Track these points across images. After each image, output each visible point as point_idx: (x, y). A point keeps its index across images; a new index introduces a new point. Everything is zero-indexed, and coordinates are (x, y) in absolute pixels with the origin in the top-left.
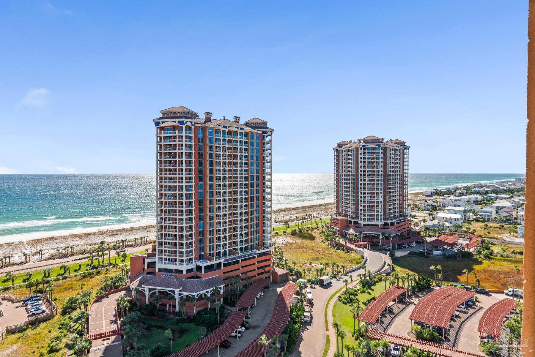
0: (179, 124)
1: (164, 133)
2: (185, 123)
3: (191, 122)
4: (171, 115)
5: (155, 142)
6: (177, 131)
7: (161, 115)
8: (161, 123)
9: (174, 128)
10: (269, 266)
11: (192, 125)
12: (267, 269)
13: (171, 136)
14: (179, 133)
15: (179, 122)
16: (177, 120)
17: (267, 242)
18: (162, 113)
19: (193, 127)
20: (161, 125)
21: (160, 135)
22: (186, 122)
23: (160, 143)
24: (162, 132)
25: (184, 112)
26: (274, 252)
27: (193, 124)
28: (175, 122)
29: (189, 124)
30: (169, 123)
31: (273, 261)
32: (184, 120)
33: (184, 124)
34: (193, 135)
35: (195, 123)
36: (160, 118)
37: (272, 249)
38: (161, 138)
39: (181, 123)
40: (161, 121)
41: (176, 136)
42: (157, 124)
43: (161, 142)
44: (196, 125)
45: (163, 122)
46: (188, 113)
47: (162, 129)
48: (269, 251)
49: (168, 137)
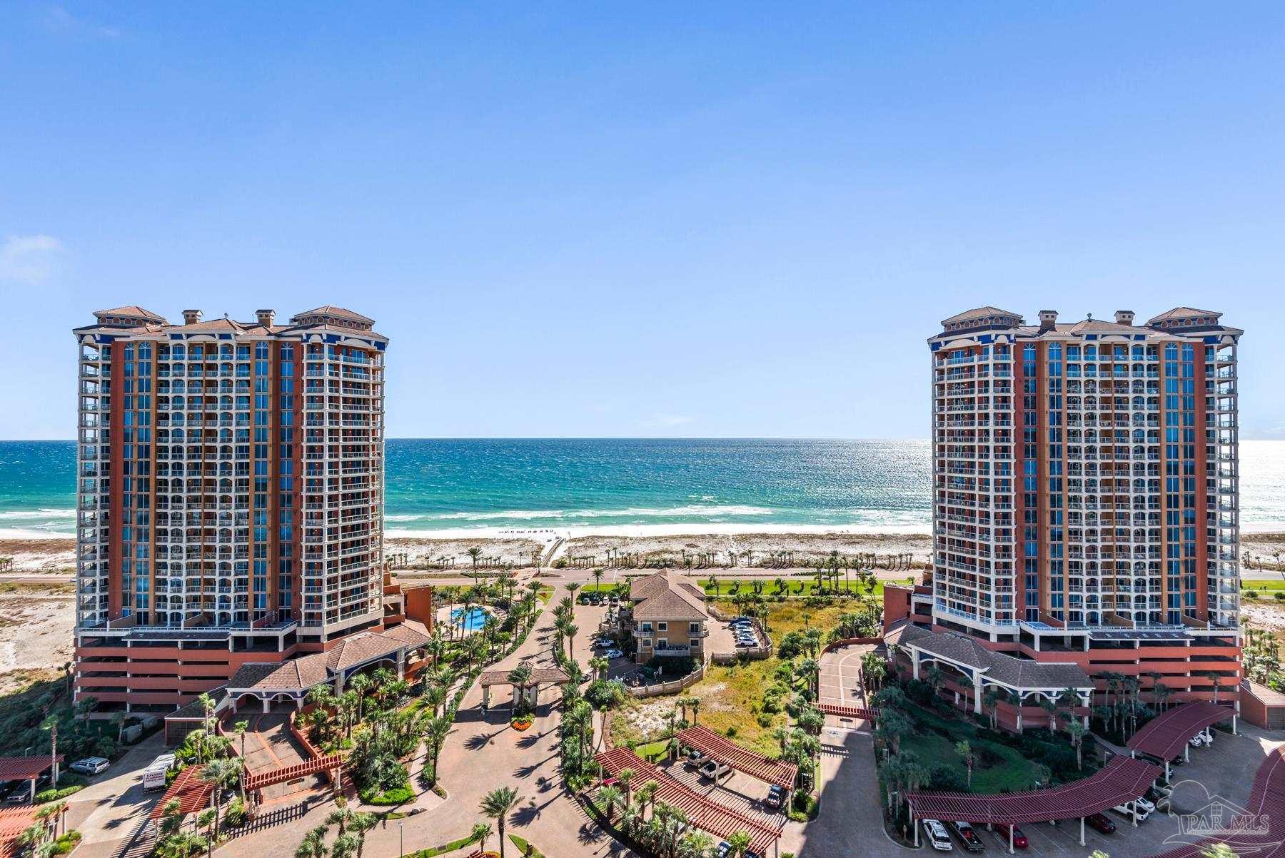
0: (980, 343)
1: (949, 363)
2: (993, 338)
3: (1008, 336)
4: (961, 327)
5: (930, 380)
6: (976, 357)
7: (942, 330)
8: (943, 344)
9: (970, 351)
10: (1231, 674)
11: (1011, 341)
12: (1225, 681)
13: (963, 368)
14: (980, 359)
15: (980, 338)
16: (975, 335)
17: (1224, 615)
18: (945, 326)
19: (1012, 345)
20: (943, 348)
21: (941, 367)
22: (997, 336)
23: (941, 382)
24: (945, 361)
25: (992, 318)
26: (1244, 643)
27: (1012, 338)
28: (972, 339)
29: (1003, 340)
30: (960, 342)
31: (1243, 666)
32: (993, 333)
33: (993, 341)
34: (1012, 362)
35: (1016, 336)
36: (940, 336)
37: (1240, 633)
38: (941, 372)
39: (986, 339)
40: (942, 340)
41: (973, 366)
42: (935, 346)
43: (942, 379)
44: (1018, 340)
45: (946, 343)
46: (1001, 318)
47: (945, 355)
48: (1232, 637)
49: (958, 368)
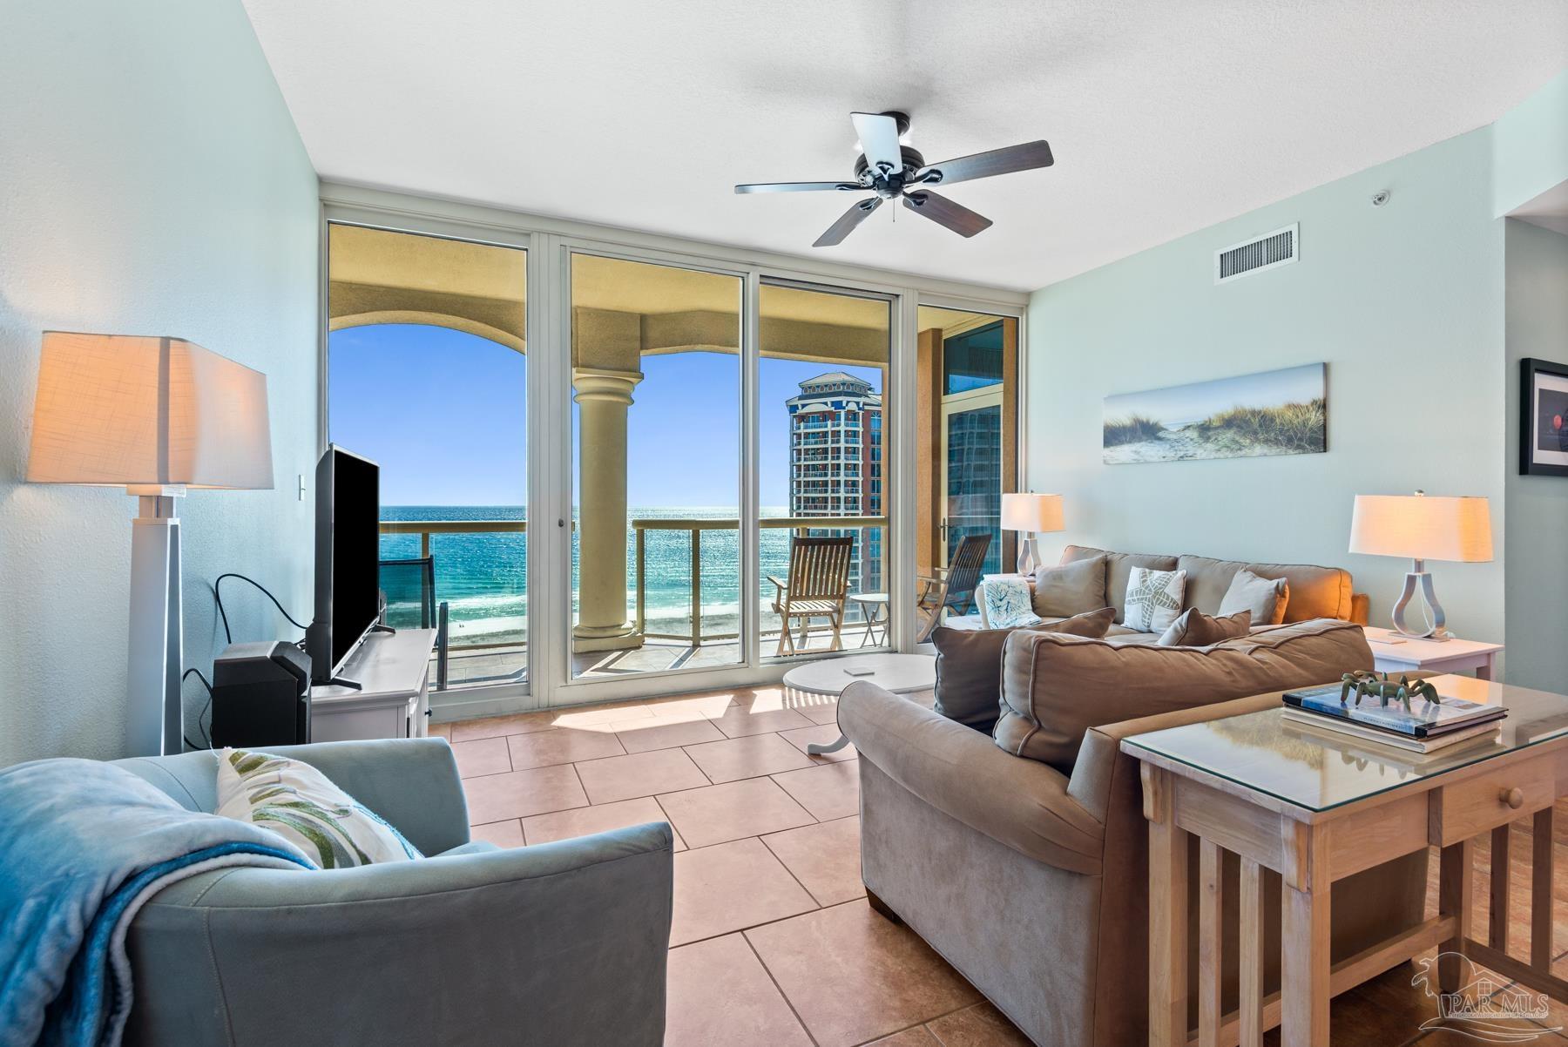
0: (833, 409)
1: (806, 428)
2: (844, 405)
3: (858, 403)
4: (818, 391)
5: (788, 444)
6: (829, 423)
7: (799, 392)
8: (800, 408)
9: (825, 416)
11: (859, 409)
13: (818, 433)
14: (833, 426)
15: (833, 404)
16: (829, 400)
18: (803, 388)
19: (861, 412)
20: (800, 411)
21: (798, 431)
22: (848, 402)
23: (798, 447)
24: (802, 424)
25: (844, 384)
27: (861, 406)
28: (826, 404)
29: (853, 407)
30: (816, 406)
32: (844, 399)
33: (844, 408)
34: (861, 429)
35: (865, 404)
36: (800, 398)
38: (799, 436)
39: (838, 405)
40: (800, 403)
41: (827, 432)
42: (793, 409)
43: (799, 444)
44: (866, 408)
45: (804, 406)
46: (852, 385)
47: (802, 418)
49: (813, 433)
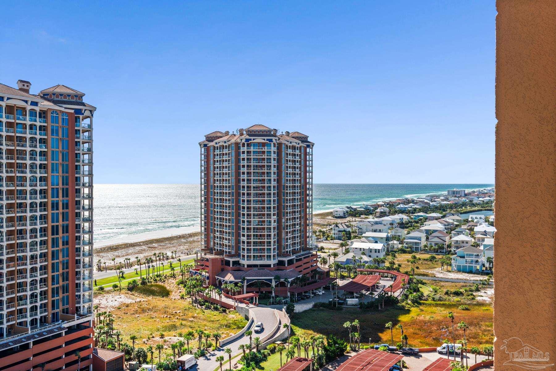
10: (87, 347)
12: (83, 354)
17: (84, 306)
26: (96, 322)
31: (94, 339)
37: (93, 317)
48: (88, 321)
